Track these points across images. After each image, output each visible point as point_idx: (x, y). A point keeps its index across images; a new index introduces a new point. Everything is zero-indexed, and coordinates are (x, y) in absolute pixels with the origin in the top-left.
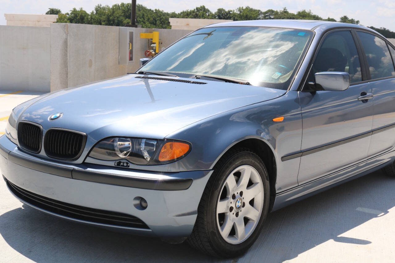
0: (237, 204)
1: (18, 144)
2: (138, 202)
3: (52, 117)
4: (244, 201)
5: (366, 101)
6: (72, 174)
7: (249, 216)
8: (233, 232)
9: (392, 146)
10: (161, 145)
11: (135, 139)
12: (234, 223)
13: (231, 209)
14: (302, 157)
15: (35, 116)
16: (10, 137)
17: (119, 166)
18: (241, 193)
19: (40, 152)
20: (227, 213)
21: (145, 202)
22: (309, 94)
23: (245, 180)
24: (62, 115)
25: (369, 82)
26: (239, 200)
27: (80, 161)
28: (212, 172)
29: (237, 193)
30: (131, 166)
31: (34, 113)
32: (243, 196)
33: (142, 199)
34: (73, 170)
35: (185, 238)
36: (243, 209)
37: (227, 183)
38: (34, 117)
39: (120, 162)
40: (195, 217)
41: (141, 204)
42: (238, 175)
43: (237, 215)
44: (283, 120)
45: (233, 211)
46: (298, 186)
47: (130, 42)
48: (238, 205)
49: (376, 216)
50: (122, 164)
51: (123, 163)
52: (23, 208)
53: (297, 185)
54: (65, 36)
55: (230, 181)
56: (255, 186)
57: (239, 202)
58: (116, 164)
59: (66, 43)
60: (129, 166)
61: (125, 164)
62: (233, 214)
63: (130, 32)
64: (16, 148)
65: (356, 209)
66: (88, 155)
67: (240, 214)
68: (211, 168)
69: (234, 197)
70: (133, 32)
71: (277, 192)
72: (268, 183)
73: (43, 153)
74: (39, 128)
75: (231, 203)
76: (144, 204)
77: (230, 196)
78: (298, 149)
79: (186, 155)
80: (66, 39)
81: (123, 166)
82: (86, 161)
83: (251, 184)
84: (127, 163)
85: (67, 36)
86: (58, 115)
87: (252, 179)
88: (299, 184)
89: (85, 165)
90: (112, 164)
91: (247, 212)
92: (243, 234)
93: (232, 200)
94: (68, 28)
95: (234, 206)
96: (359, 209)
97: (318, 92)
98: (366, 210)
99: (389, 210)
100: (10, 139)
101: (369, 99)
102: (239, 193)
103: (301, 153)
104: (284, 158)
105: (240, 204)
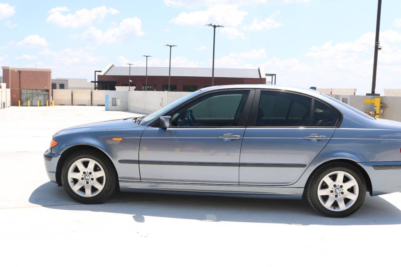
0: (86, 177)
4: (92, 177)
5: (232, 140)
7: (96, 186)
12: (84, 186)
13: (82, 179)
14: (140, 165)
18: (90, 173)
20: (78, 179)
22: (157, 129)
23: (91, 166)
25: (246, 127)
26: (87, 175)
28: (60, 156)
29: (87, 172)
32: (92, 174)
36: (91, 181)
37: (75, 164)
40: (55, 174)
43: (87, 183)
44: (120, 140)
53: (140, 181)
55: (78, 164)
56: (99, 171)
62: (84, 181)
63: (347, 98)
67: (89, 183)
68: (61, 154)
69: (84, 173)
71: (119, 180)
75: (82, 175)
77: (81, 172)
78: (136, 159)
79: (55, 146)
88: (142, 181)
91: (94, 184)
97: (168, 128)
101: (235, 139)
102: (89, 172)
103: (139, 162)
104: (121, 161)
105: (88, 178)
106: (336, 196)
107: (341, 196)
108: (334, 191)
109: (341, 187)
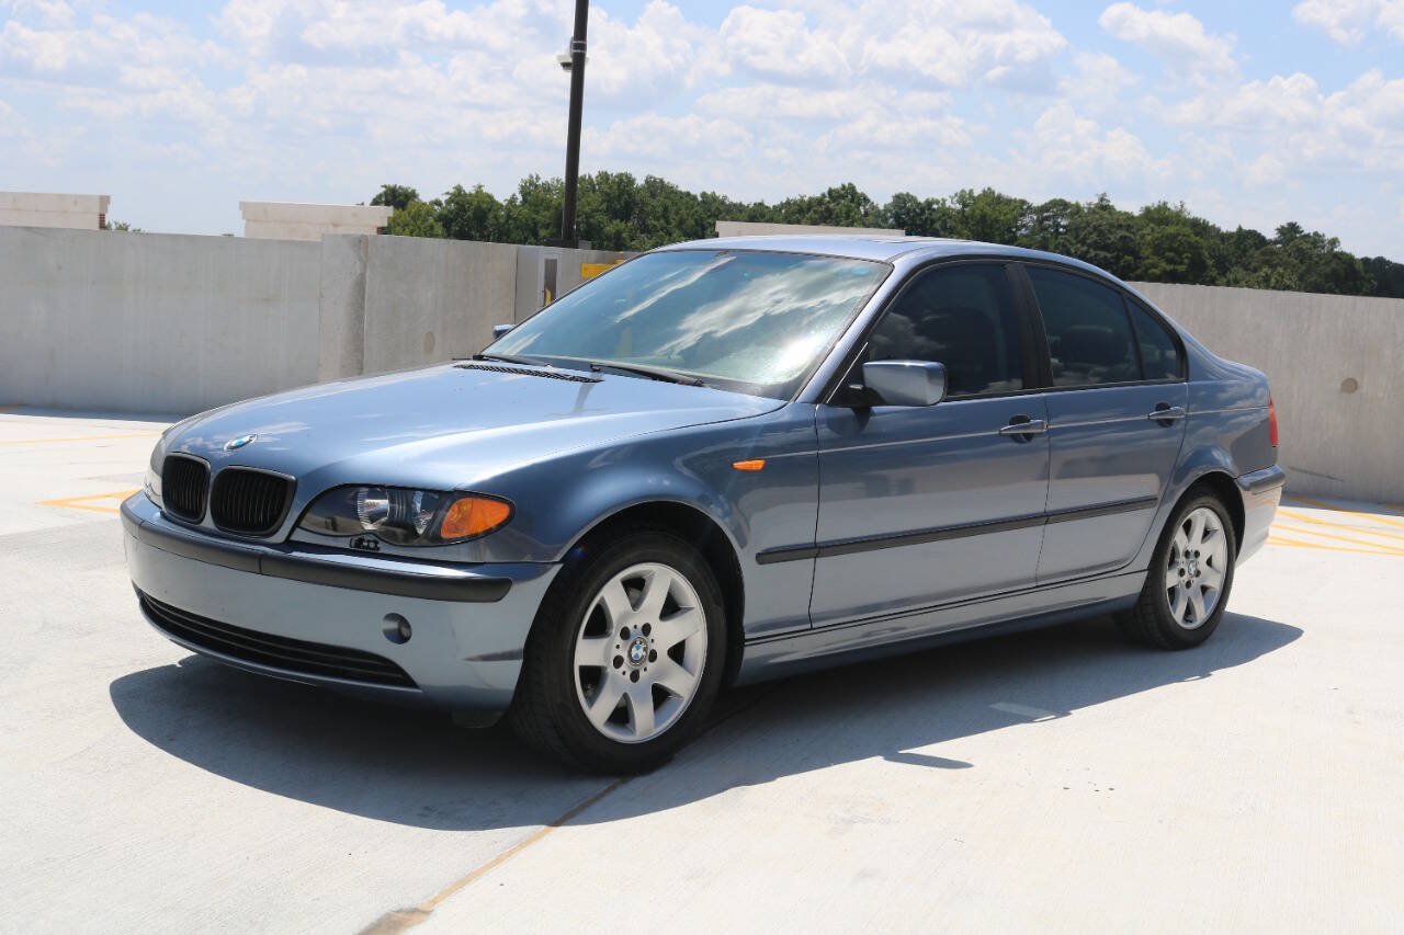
0: (635, 652)
1: (161, 504)
2: (393, 625)
3: (234, 443)
4: (652, 647)
5: (1029, 437)
6: (261, 564)
7: (667, 684)
8: (621, 716)
9: (1126, 560)
10: (448, 503)
11: (399, 491)
12: (625, 696)
13: (618, 662)
14: (818, 560)
15: (216, 444)
16: (150, 493)
17: (359, 549)
18: (646, 629)
19: (202, 520)
20: (605, 668)
21: (408, 626)
22: (847, 411)
23: (655, 598)
24: (254, 440)
25: (1043, 391)
26: (639, 642)
27: (280, 537)
28: (560, 566)
29: (635, 627)
30: (384, 549)
31: (217, 438)
32: (653, 634)
33: (402, 620)
34: (263, 557)
35: (500, 714)
36: (650, 665)
37: (602, 599)
38: (212, 446)
39: (361, 540)
40: (517, 665)
41: (399, 630)
42: (636, 586)
43: (635, 676)
44: (761, 466)
45: (623, 668)
46: (812, 629)
47: (546, 286)
48: (637, 655)
49: (1030, 720)
50: (365, 544)
51: (369, 541)
52: (178, 666)
53: (809, 626)
54: (358, 269)
55: (613, 595)
56: (683, 613)
57: (638, 648)
58: (353, 544)
59: (360, 285)
60: (378, 549)
61: (372, 545)
62: (624, 673)
63: (547, 261)
64: (158, 514)
65: (991, 706)
66: (297, 525)
67: (642, 674)
68: (558, 559)
69: (625, 634)
70: (555, 261)
71: (747, 636)
72: (720, 612)
73: (208, 522)
74: (203, 467)
75: (618, 647)
76: (405, 631)
77: (615, 632)
78: (808, 539)
79: (501, 526)
80: (363, 276)
81: (368, 547)
82: (293, 538)
83: (671, 608)
84: (376, 543)
85: (365, 267)
86: (245, 439)
87: (677, 597)
88: (814, 625)
89: (290, 544)
90: (344, 543)
91: (663, 673)
92: (646, 723)
93: (618, 640)
94: (367, 247)
95: (625, 655)
96: (1000, 706)
97: (874, 408)
98: (1014, 709)
99: (1072, 712)
100: (149, 497)
101: (1038, 434)
102: (640, 626)
103: (816, 550)
104: (765, 557)
105: (641, 653)
106: (1188, 584)
107: (1196, 582)
108: (1186, 569)
109: (1197, 554)
